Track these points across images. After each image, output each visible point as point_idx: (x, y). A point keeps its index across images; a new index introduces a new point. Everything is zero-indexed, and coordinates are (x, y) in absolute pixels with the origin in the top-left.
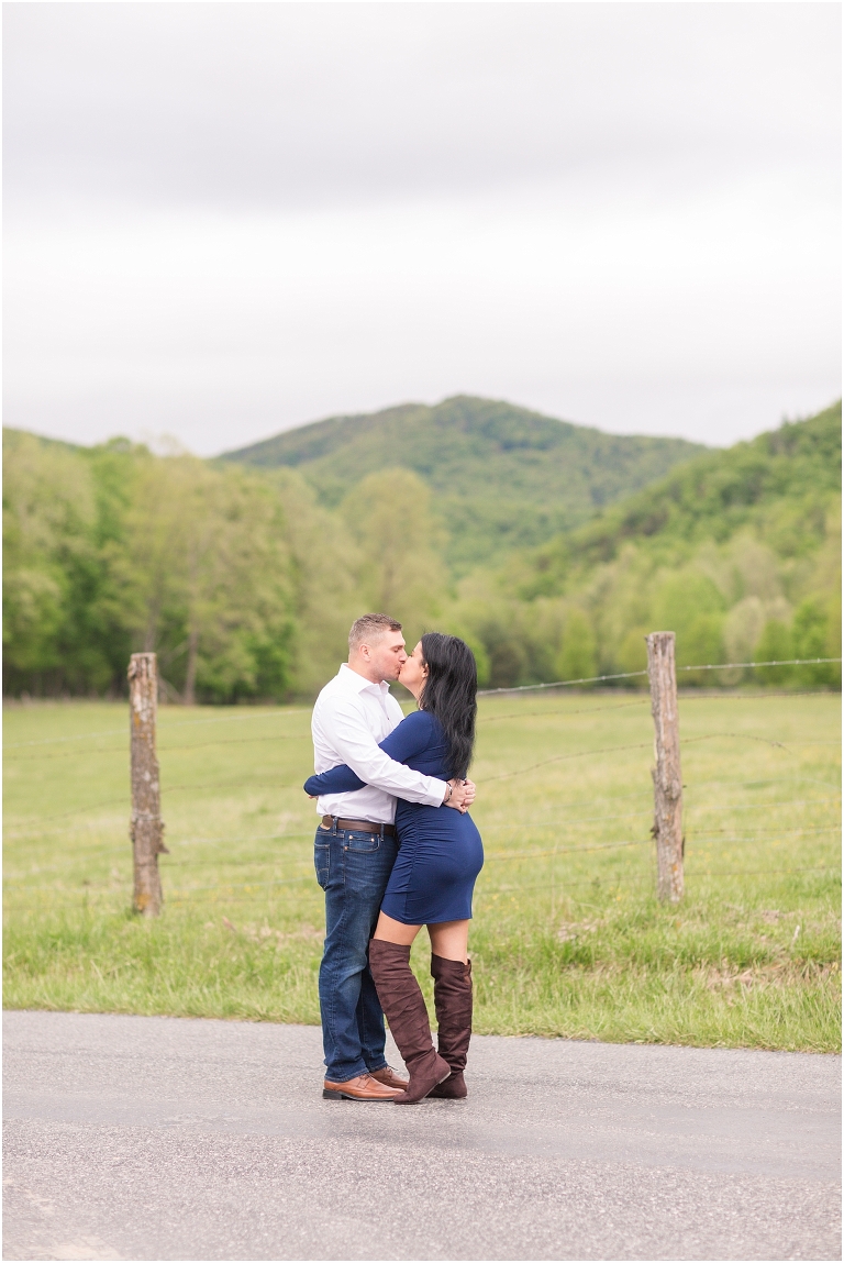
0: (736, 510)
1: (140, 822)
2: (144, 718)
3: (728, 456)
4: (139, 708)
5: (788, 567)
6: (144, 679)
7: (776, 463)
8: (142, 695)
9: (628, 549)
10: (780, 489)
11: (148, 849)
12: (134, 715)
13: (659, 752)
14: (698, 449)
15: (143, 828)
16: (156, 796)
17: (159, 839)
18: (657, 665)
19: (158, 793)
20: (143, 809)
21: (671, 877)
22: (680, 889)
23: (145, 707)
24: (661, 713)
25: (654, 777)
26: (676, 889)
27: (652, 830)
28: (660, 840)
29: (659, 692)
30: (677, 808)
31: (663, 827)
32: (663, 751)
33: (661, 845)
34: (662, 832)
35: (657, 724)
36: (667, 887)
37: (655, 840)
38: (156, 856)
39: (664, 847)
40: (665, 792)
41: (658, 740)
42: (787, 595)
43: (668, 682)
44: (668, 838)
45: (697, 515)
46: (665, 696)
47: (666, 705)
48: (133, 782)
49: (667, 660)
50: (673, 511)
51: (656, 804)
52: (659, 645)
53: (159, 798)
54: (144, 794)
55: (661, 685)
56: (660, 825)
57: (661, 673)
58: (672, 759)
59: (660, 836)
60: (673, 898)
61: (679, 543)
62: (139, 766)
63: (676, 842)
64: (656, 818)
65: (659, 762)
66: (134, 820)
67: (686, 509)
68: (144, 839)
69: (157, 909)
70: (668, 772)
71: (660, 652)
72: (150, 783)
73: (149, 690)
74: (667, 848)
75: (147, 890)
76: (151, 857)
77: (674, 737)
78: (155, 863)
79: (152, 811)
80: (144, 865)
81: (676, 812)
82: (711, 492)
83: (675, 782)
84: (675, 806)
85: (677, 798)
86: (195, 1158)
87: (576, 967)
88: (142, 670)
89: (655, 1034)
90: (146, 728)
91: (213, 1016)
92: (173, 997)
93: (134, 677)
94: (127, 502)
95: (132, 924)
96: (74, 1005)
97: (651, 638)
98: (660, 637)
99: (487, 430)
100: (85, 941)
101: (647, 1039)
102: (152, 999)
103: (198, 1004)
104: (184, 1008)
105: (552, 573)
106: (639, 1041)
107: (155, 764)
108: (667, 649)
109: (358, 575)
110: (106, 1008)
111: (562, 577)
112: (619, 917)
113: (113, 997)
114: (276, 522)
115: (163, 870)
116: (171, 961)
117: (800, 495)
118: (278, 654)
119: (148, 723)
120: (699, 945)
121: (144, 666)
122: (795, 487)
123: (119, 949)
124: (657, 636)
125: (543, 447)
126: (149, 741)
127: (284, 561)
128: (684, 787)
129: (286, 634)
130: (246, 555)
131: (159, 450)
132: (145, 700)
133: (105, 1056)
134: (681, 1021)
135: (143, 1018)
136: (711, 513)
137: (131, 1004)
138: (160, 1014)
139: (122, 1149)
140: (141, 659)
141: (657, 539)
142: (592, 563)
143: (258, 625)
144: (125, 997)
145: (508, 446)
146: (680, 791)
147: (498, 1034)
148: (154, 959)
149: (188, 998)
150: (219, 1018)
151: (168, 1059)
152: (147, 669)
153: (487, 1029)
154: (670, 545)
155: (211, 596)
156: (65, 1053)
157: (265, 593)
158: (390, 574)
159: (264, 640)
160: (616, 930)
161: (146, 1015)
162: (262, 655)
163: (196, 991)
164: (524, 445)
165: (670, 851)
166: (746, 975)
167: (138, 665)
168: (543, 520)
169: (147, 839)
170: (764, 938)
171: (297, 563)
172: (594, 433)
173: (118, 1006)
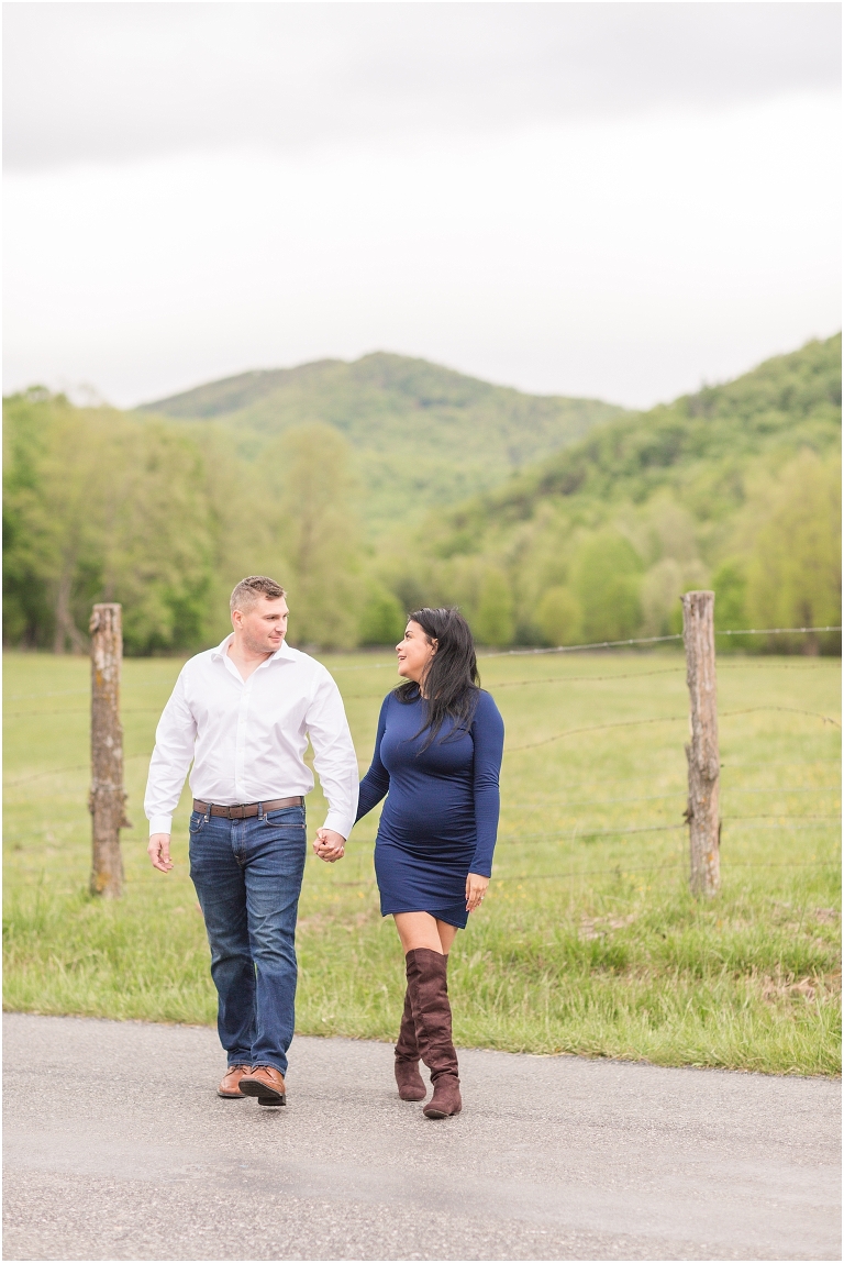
0: (654, 472)
1: (101, 793)
2: (107, 677)
3: (647, 418)
4: (101, 665)
5: (706, 529)
6: (108, 633)
7: (694, 425)
8: (106, 651)
9: (545, 508)
10: (699, 451)
11: (109, 822)
12: (95, 672)
13: (694, 726)
14: (615, 410)
15: (103, 800)
16: (119, 763)
17: (121, 812)
18: (694, 628)
19: (121, 761)
20: (105, 778)
21: (707, 867)
22: (716, 881)
23: (108, 664)
24: (698, 682)
25: (688, 754)
26: (711, 881)
27: (685, 814)
28: (694, 826)
29: (695, 658)
30: (714, 789)
31: (699, 810)
32: (700, 725)
33: (696, 831)
34: (696, 816)
35: (693, 694)
36: (698, 880)
37: (688, 826)
38: (118, 831)
39: (699, 833)
40: (701, 772)
41: (694, 713)
42: (703, 557)
43: (706, 648)
44: (703, 823)
45: (615, 476)
46: (703, 664)
47: (703, 673)
48: (93, 748)
49: (705, 623)
50: (592, 472)
51: (690, 785)
52: (697, 606)
53: (122, 767)
54: (105, 762)
55: (698, 650)
56: (695, 808)
57: (699, 637)
58: (709, 734)
59: (694, 821)
60: (708, 891)
61: (597, 504)
62: (101, 730)
63: (712, 827)
64: (690, 800)
65: (694, 738)
66: (94, 790)
67: (604, 469)
68: (104, 811)
69: (117, 892)
70: (705, 749)
71: (697, 614)
72: (113, 749)
73: (114, 646)
74: (703, 835)
75: (107, 868)
76: (113, 832)
77: (711, 710)
78: (116, 839)
79: (113, 780)
80: (104, 841)
81: (713, 795)
82: (630, 453)
83: (712, 760)
84: (711, 787)
85: (714, 779)
86: (216, 1229)
87: (606, 970)
88: (106, 622)
89: (716, 1056)
90: (108, 687)
91: (196, 1023)
92: (147, 998)
93: (97, 630)
94: (45, 450)
95: (91, 909)
96: (33, 1005)
97: (688, 598)
98: (698, 598)
99: (405, 387)
100: (40, 926)
101: (706, 1062)
102: (124, 999)
103: (178, 1008)
104: (161, 1011)
105: (468, 532)
106: (697, 1064)
107: (119, 728)
108: (706, 610)
109: (276, 528)
110: (70, 1011)
111: (479, 535)
112: (650, 911)
113: (78, 997)
114: (196, 473)
115: (123, 845)
116: (139, 953)
117: (717, 457)
118: (196, 607)
119: (111, 682)
120: (748, 949)
121: (108, 618)
122: (713, 450)
123: (78, 938)
124: (695, 596)
125: (461, 404)
126: (112, 702)
127: (202, 513)
128: (722, 766)
129: (201, 589)
130: (163, 506)
131: (78, 400)
132: (109, 656)
133: (82, 1078)
134: (746, 1041)
135: (114, 1025)
136: (628, 474)
137: (99, 1005)
138: (133, 1018)
139: (123, 1214)
140: (105, 610)
141: (575, 499)
142: (509, 522)
143: (175, 577)
144: (92, 997)
145: (426, 403)
146: (718, 770)
147: (531, 1052)
148: (119, 949)
149: (165, 999)
150: (202, 1024)
151: (156, 1083)
152: (112, 622)
153: (517, 1045)
154: (588, 504)
155: (128, 547)
156: (33, 1072)
157: (183, 546)
158: (308, 528)
159: (181, 593)
160: (650, 928)
161: (117, 1020)
162: (179, 608)
163: (174, 992)
164: (442, 402)
165: (705, 839)
166: (803, 985)
167: (101, 617)
168: (460, 478)
169: (108, 812)
170: (819, 940)
171: (216, 516)
172: (512, 392)
173: (84, 1007)
